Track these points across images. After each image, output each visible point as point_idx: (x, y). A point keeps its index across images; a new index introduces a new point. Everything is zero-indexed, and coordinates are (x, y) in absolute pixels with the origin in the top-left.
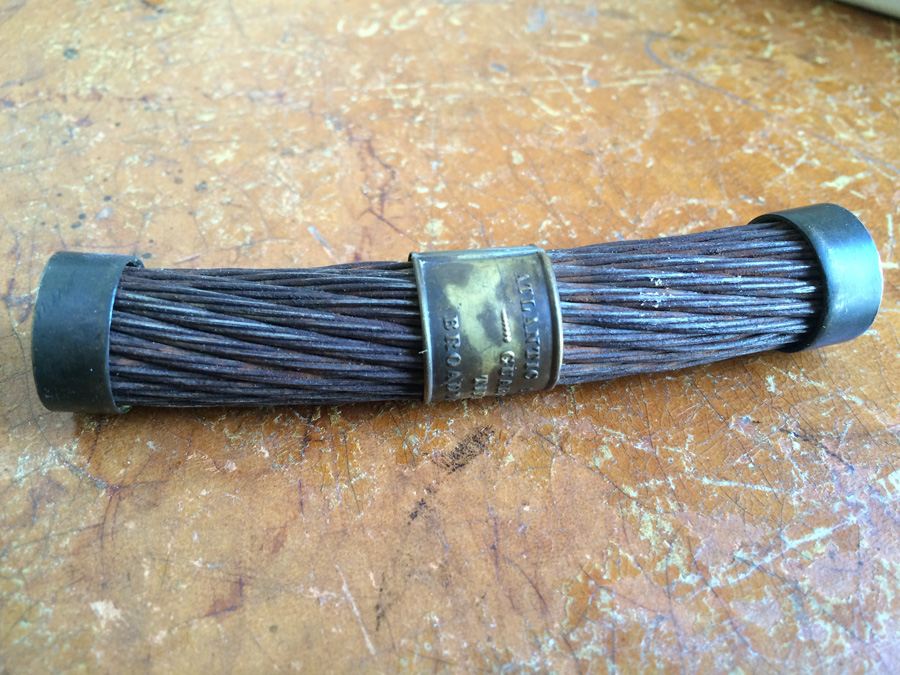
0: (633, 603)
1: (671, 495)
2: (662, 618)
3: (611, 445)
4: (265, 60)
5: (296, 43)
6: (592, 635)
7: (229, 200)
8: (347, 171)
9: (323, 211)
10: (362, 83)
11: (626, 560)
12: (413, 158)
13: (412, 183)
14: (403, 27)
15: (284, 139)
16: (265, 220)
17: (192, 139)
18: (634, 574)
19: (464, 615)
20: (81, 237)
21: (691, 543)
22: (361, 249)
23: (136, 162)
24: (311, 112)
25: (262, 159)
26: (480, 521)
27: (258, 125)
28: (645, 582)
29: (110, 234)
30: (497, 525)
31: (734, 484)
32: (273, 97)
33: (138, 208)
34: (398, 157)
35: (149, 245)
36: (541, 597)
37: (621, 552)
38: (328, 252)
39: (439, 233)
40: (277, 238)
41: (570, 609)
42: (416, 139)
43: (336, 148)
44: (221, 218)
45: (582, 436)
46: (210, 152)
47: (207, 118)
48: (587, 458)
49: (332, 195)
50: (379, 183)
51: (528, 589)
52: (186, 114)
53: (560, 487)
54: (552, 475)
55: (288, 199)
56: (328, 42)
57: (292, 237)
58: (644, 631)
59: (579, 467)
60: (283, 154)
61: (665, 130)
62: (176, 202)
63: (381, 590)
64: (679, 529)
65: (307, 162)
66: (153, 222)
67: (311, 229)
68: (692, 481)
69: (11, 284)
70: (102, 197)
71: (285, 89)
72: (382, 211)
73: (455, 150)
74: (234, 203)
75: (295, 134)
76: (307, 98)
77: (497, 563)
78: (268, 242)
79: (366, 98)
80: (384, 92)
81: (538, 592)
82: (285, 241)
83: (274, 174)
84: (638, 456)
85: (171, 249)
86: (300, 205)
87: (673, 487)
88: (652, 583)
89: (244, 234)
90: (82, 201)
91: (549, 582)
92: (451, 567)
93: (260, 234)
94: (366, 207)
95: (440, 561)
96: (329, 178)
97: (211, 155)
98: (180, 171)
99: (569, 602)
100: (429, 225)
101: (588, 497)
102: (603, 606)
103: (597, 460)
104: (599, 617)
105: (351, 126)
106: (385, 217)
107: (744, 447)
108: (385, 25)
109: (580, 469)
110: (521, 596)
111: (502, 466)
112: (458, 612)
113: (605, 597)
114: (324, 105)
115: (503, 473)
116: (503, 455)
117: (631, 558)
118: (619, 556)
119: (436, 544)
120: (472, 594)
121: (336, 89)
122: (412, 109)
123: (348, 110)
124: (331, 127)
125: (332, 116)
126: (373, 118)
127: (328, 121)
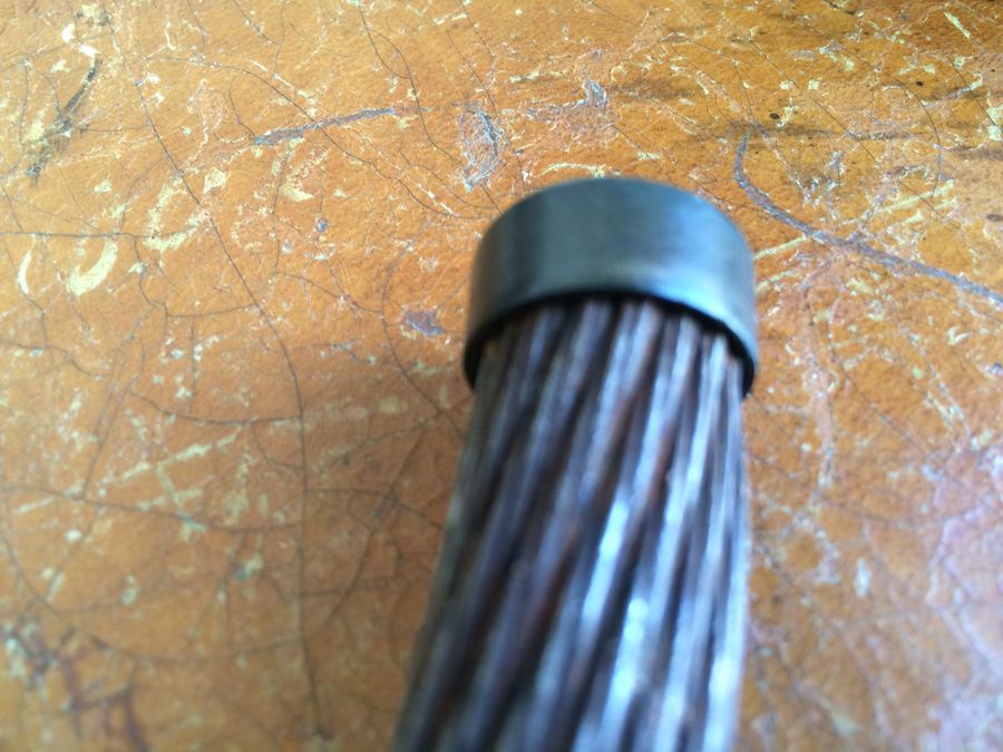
10: (92, 466)
14: (178, 241)
61: (862, 443)
79: (105, 526)
80: (148, 483)
105: (74, 647)
108: (134, 246)
121: (24, 509)
122: (232, 531)
123: (60, 580)
124: (19, 668)
125: (22, 621)
126: (130, 595)
127: (11, 645)
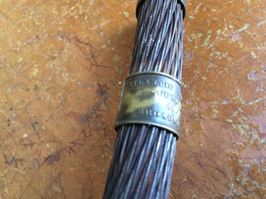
0: (250, 158)
1: (243, 115)
2: (261, 158)
3: (215, 108)
4: (24, 25)
5: (29, 12)
6: (243, 175)
7: (47, 87)
8: (76, 53)
9: (78, 74)
10: (59, 15)
11: (240, 145)
12: (93, 35)
13: (99, 45)
15: (49, 53)
16: (63, 88)
17: (21, 71)
18: (245, 148)
19: (202, 190)
20: (13, 128)
21: (257, 128)
22: (98, 81)
23: (11, 91)
24: (51, 37)
25: (47, 65)
26: (190, 157)
27: (37, 53)
28: (250, 149)
29: (21, 122)
30: (196, 155)
31: (260, 99)
32: (35, 39)
33: (23, 107)
34: (88, 38)
35: (34, 118)
36: (222, 172)
37: (238, 143)
38: (89, 88)
39: (119, 60)
40: (71, 93)
41: (232, 171)
42: (90, 27)
43: (67, 47)
44: (49, 96)
45: (205, 109)
46: (30, 73)
47: (20, 60)
48: (210, 116)
49: (77, 66)
50: (89, 52)
51: (217, 171)
52: (14, 63)
53: (208, 132)
54: (203, 129)
55: (65, 76)
56: (39, 5)
57: (75, 89)
58: (258, 166)
59: (209, 121)
60: (52, 60)
62: (32, 98)
63: (174, 196)
64: (251, 125)
65: (62, 58)
66: (30, 110)
67: (79, 83)
68: (247, 106)
69: (5, 156)
70: (10, 110)
71: (37, 33)
72: (96, 62)
73: (105, 24)
74: (49, 87)
75: (51, 49)
76: (46, 32)
77: (203, 168)
78: (69, 96)
79: (64, 20)
80: (68, 14)
81: (220, 171)
82: (74, 92)
83: (54, 69)
84: (225, 107)
85: (42, 116)
86: (70, 76)
87: (242, 112)
88: (252, 149)
89: (60, 97)
90: (5, 115)
91: (221, 165)
92: (190, 177)
93: (65, 94)
94: (90, 64)
95: (186, 177)
96: (72, 60)
97: (31, 73)
98: (26, 86)
99: (231, 169)
100: (114, 59)
101: (218, 130)
102: (241, 164)
103: (214, 115)
104: (242, 168)
105: (66, 35)
106: (98, 64)
107: (256, 84)
109: (210, 122)
110: (216, 175)
111: (186, 134)
112: (200, 190)
113: (240, 161)
114: (53, 32)
115: (188, 137)
116: (184, 130)
117: (242, 144)
118: (237, 145)
119: (182, 172)
120: (201, 182)
121: (53, 23)
122: (82, 15)
123: (61, 29)
124: (60, 39)
125: (58, 35)
126: (71, 27)
127: (58, 37)
